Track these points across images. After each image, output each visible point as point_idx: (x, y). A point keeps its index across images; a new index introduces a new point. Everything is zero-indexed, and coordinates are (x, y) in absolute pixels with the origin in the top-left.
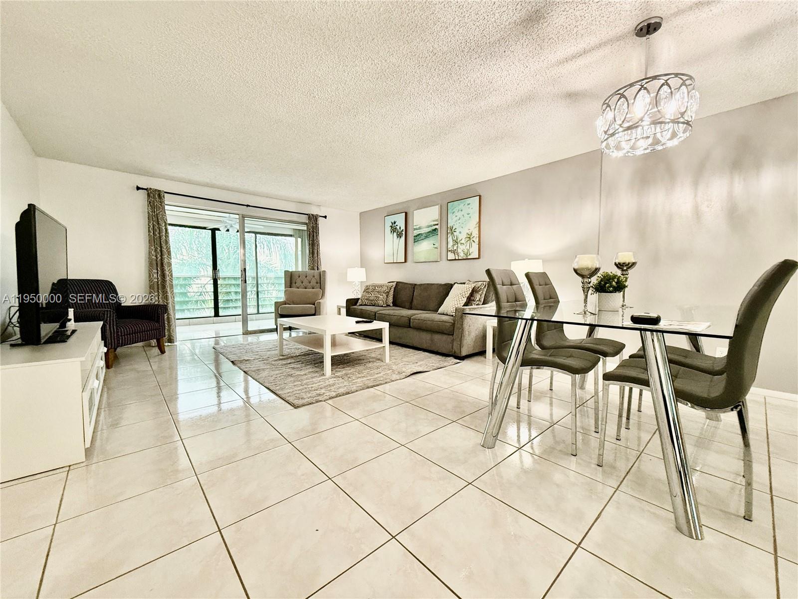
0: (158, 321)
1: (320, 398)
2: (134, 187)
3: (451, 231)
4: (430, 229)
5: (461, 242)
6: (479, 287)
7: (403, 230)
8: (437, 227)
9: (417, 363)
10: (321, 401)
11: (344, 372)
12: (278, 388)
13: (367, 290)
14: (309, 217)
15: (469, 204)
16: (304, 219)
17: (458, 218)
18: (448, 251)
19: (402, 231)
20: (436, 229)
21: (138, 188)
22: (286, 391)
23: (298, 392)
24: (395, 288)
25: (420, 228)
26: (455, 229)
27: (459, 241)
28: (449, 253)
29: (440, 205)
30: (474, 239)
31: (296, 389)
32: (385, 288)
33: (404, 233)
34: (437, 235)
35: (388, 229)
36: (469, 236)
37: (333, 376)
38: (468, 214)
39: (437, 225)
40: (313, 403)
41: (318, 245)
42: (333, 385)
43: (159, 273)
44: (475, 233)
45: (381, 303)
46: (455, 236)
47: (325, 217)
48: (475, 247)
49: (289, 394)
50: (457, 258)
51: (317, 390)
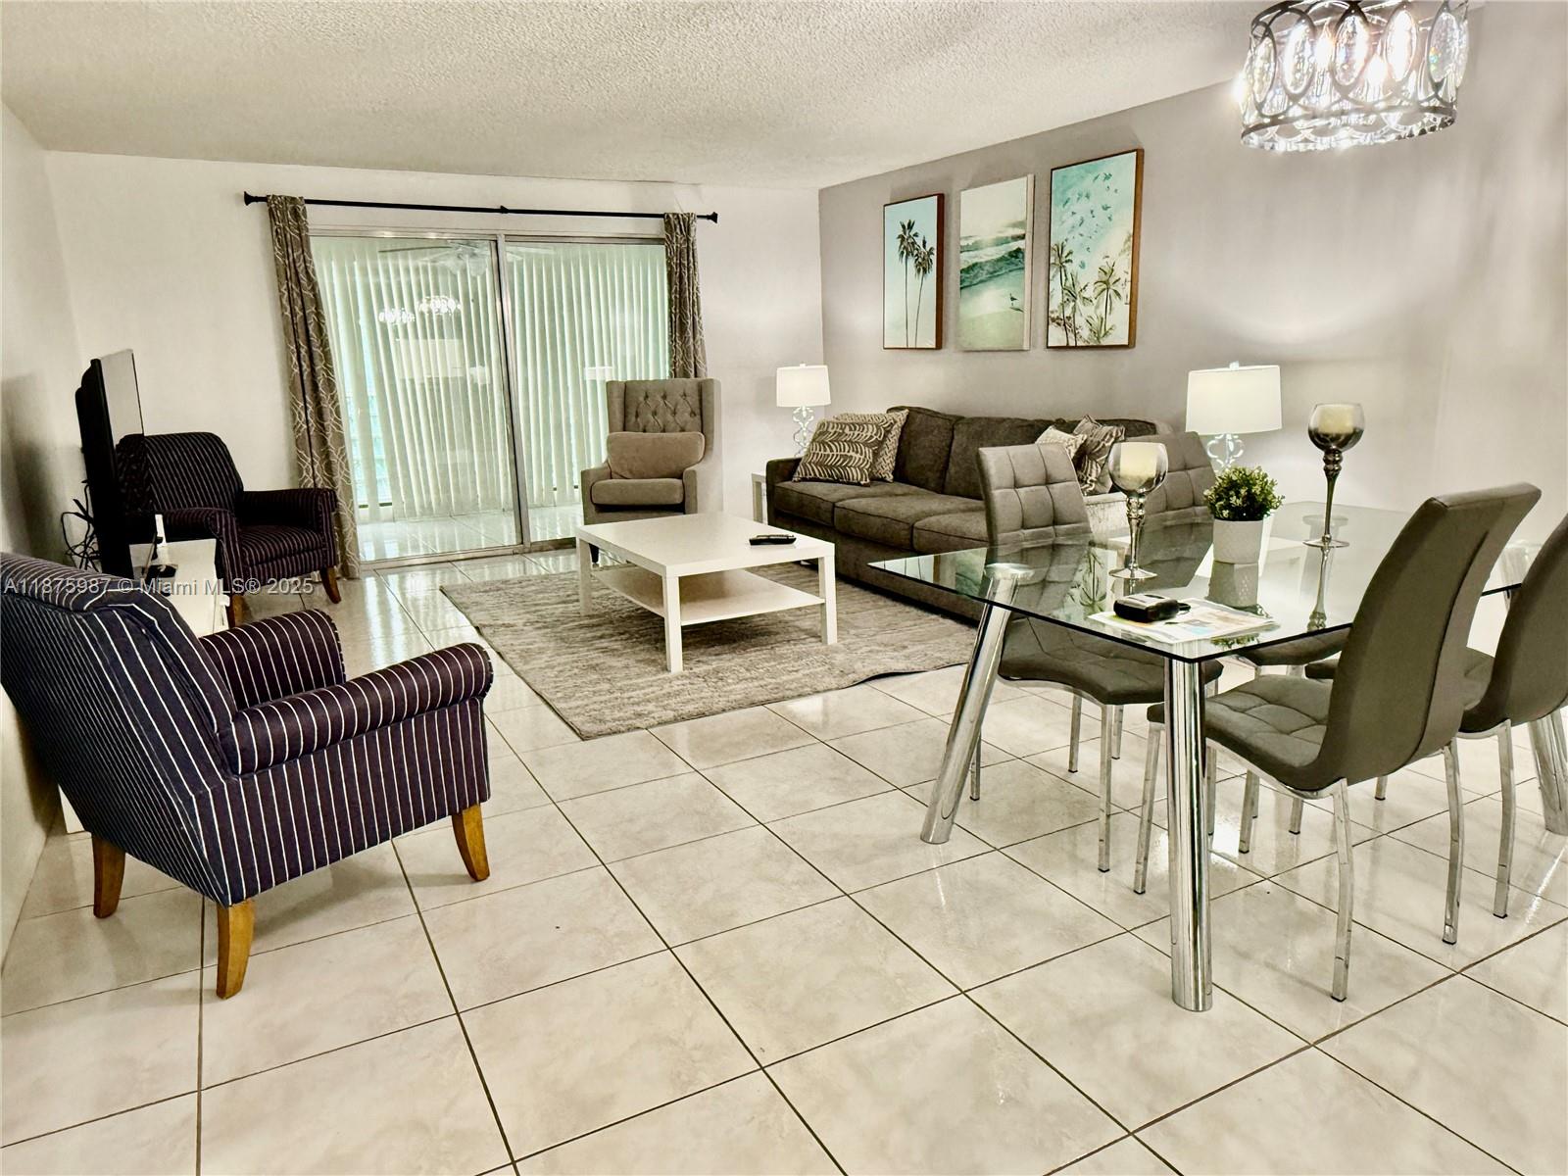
0: (319, 531)
1: (637, 723)
2: (238, 195)
3: (1057, 257)
4: (1002, 251)
5: (1085, 294)
6: (1099, 443)
7: (931, 249)
8: (1020, 244)
9: (905, 647)
10: (638, 728)
11: (715, 665)
12: (559, 695)
13: (820, 437)
14: (668, 223)
15: (1107, 177)
16: (654, 227)
17: (1078, 217)
18: (1049, 320)
19: (930, 252)
20: (1019, 250)
21: (248, 199)
22: (573, 704)
23: (596, 706)
24: (903, 428)
25: (976, 247)
26: (1070, 253)
27: (1078, 290)
28: (1052, 327)
29: (1031, 177)
30: (1119, 287)
31: (595, 699)
32: (870, 431)
33: (934, 258)
34: (1023, 269)
35: (893, 246)
36: (1105, 278)
37: (686, 672)
38: (1106, 208)
39: (1023, 237)
40: (620, 732)
41: (696, 303)
42: (678, 694)
43: (310, 408)
44: (1123, 270)
45: (855, 474)
46: (1069, 276)
47: (714, 217)
48: (1121, 309)
49: (578, 711)
50: (1072, 343)
51: (638, 704)
